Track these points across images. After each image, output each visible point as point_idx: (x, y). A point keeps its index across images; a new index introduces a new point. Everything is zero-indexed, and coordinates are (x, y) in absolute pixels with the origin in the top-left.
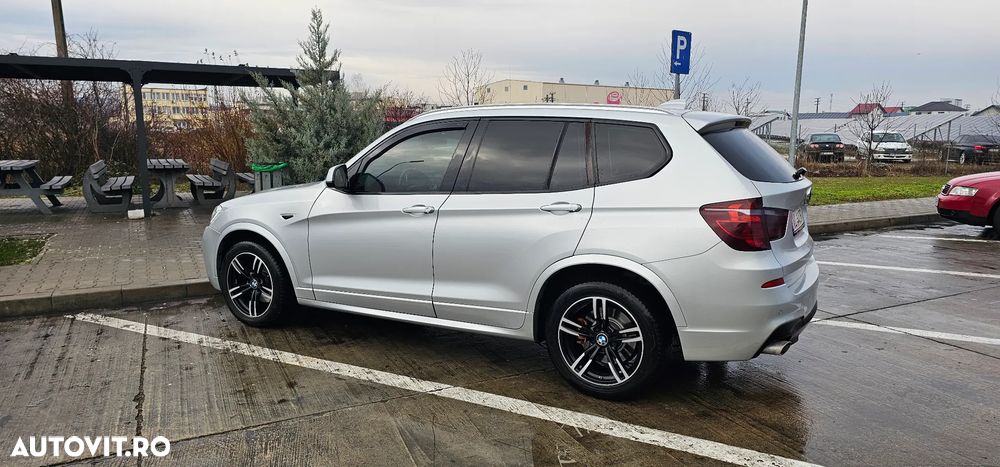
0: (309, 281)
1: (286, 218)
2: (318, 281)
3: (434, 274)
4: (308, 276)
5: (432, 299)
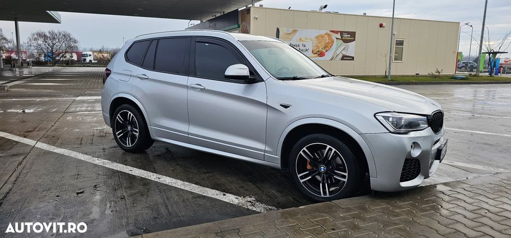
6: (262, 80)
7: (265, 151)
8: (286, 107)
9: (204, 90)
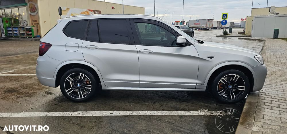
6: (191, 44)
7: (197, 83)
8: (211, 58)
9: (151, 53)
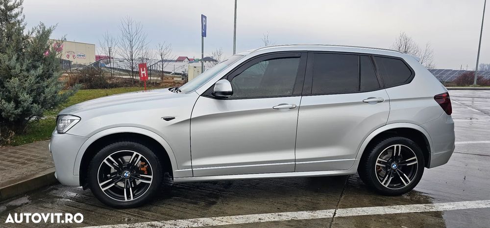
0: (189, 164)
1: (167, 119)
2: (196, 162)
3: (295, 145)
4: (188, 160)
5: (295, 160)
